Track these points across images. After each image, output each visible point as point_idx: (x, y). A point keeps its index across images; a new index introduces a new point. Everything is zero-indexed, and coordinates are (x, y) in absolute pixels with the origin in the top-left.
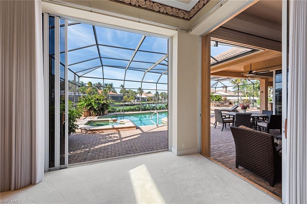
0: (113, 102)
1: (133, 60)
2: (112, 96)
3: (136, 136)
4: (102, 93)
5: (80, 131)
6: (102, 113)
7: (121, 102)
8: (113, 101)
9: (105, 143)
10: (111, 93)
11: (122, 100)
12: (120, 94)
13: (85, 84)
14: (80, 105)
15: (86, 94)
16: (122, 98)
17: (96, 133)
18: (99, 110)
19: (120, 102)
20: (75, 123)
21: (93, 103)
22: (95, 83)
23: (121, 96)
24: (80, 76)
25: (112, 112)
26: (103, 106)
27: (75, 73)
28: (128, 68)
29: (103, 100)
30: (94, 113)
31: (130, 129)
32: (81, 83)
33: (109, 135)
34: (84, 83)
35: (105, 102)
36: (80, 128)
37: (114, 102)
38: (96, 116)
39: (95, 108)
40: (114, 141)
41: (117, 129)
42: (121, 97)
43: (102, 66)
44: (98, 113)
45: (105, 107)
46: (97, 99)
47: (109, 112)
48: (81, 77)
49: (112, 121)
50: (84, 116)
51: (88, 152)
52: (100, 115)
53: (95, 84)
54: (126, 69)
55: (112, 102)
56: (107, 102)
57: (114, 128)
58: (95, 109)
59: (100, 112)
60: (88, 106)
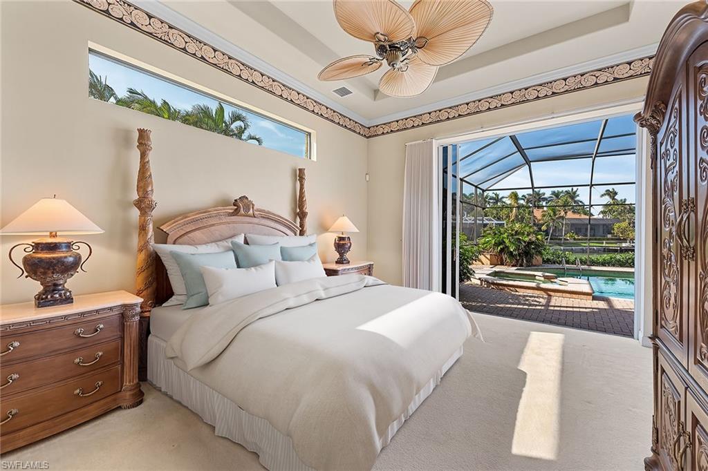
0: (575, 239)
1: (603, 137)
2: (572, 225)
3: (587, 310)
4: (544, 216)
5: (479, 282)
6: (527, 261)
7: (604, 240)
8: (576, 237)
9: (513, 304)
10: (570, 215)
11: (609, 236)
12: (601, 216)
13: (503, 198)
14: (484, 244)
15: (503, 220)
16: (608, 228)
17: (504, 290)
18: (519, 254)
19: (599, 239)
20: (470, 267)
21: (507, 241)
22: (525, 194)
23: (604, 222)
24: (485, 189)
25: (554, 263)
26: (528, 247)
27: (476, 187)
28: (597, 153)
29: (528, 235)
30: (508, 260)
31: (574, 296)
32: (494, 196)
33: (524, 296)
34: (500, 197)
35: (534, 239)
36: (480, 279)
37: (579, 240)
38: (513, 266)
39: (512, 250)
40: (531, 305)
41: (546, 290)
42: (604, 225)
43: (528, 162)
44: (517, 261)
45: (533, 248)
46: (516, 232)
47: (547, 261)
48: (487, 190)
49: (542, 279)
50: (491, 264)
51: (485, 307)
52: (521, 265)
53: (527, 196)
54: (593, 156)
55: (572, 241)
56: (538, 239)
57: (538, 288)
58: (511, 252)
59: (523, 260)
60: (497, 245)
